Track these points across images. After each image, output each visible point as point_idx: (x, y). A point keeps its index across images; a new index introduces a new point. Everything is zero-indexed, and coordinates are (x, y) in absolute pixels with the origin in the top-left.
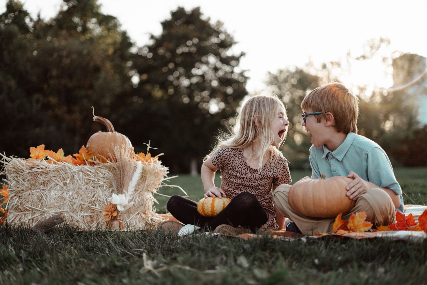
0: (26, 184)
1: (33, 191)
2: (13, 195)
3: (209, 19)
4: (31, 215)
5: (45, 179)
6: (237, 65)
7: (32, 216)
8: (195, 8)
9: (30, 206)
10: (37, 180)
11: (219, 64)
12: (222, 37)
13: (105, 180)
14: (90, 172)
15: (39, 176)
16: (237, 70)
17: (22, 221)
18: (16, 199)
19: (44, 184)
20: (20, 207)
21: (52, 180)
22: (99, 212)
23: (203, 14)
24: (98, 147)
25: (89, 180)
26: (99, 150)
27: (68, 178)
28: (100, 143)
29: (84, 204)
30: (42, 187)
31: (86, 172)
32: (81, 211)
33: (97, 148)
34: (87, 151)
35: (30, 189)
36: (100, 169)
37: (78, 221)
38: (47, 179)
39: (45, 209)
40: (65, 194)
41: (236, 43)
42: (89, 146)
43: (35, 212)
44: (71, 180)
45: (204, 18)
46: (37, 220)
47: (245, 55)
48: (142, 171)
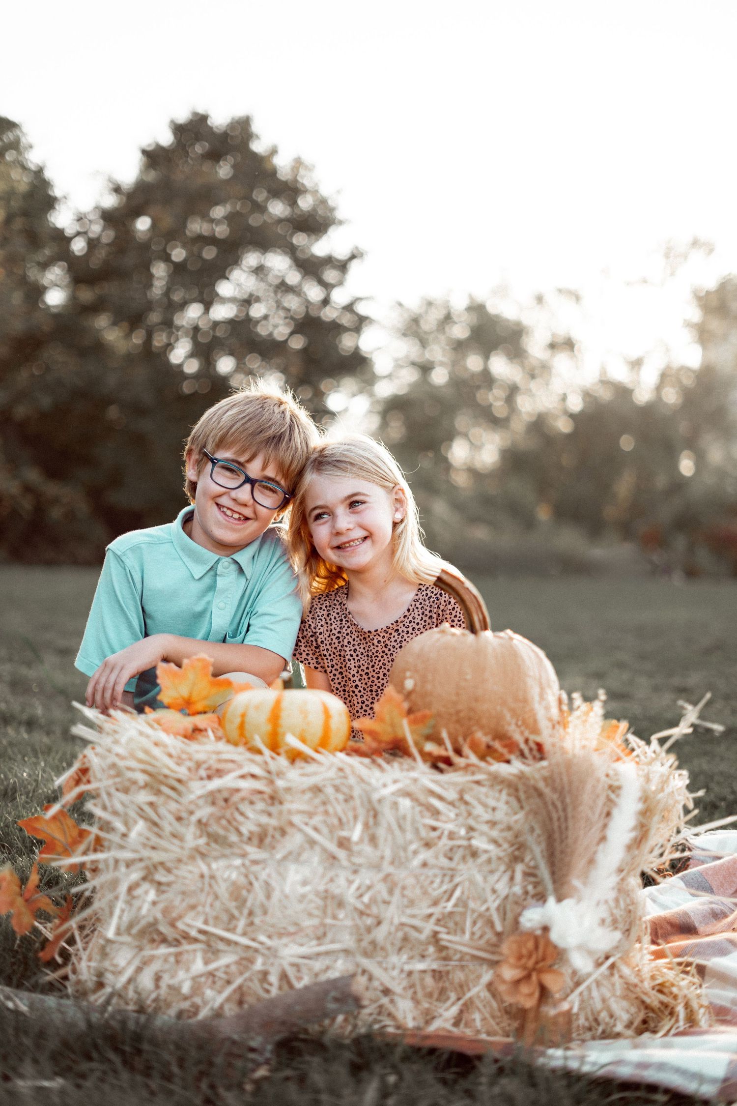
0: (192, 838)
1: (214, 866)
2: (135, 876)
3: (274, 151)
4: (204, 958)
5: (264, 819)
6: (340, 283)
7: (206, 962)
8: (237, 119)
9: (200, 924)
10: (235, 823)
11: (294, 277)
12: (305, 203)
13: (495, 833)
14: (440, 798)
15: (245, 808)
16: (339, 297)
17: (166, 980)
18: (146, 892)
19: (261, 838)
20: (164, 928)
21: (291, 824)
22: (467, 957)
23: (258, 137)
24: (458, 694)
25: (434, 829)
26: (460, 707)
27: (355, 818)
28: (466, 680)
29: (414, 928)
30: (253, 852)
31: (422, 798)
32: (400, 949)
33: (454, 698)
34: (406, 705)
35: (203, 855)
36: (475, 786)
37: (386, 992)
38: (273, 822)
39: (262, 938)
40: (342, 881)
41: (341, 223)
42: (415, 685)
43: (221, 946)
44: (366, 825)
45: (258, 147)
46: (229, 982)
47: (365, 257)
48: (640, 806)
